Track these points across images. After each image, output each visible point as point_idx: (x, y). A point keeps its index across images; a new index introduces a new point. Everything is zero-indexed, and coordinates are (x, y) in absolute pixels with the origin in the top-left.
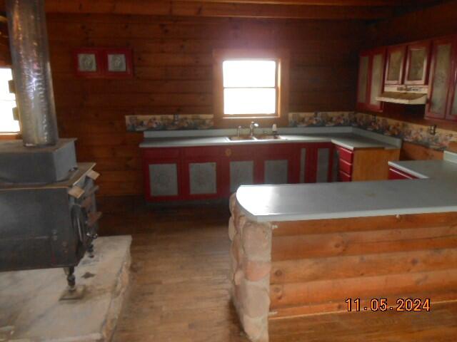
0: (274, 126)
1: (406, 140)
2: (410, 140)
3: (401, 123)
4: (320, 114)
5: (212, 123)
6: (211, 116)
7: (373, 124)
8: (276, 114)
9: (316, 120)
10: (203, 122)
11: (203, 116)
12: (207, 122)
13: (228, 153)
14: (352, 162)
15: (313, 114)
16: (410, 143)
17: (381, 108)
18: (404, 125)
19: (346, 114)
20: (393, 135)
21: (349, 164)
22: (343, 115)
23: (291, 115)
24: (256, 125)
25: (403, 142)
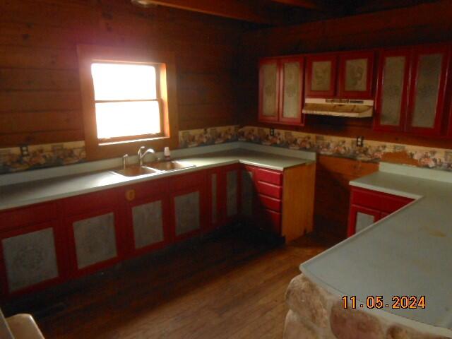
0: (166, 149)
1: (322, 153)
2: (329, 153)
3: (313, 136)
4: (209, 130)
5: (84, 154)
6: (81, 144)
7: (270, 138)
8: (162, 134)
9: (206, 137)
10: (71, 153)
11: (69, 145)
12: (76, 153)
13: (130, 195)
14: (281, 184)
15: (202, 131)
16: (330, 156)
17: (302, 122)
18: (317, 138)
19: (233, 128)
20: (304, 149)
21: (279, 187)
22: (229, 130)
23: (181, 133)
24: (151, 151)
25: (318, 155)
